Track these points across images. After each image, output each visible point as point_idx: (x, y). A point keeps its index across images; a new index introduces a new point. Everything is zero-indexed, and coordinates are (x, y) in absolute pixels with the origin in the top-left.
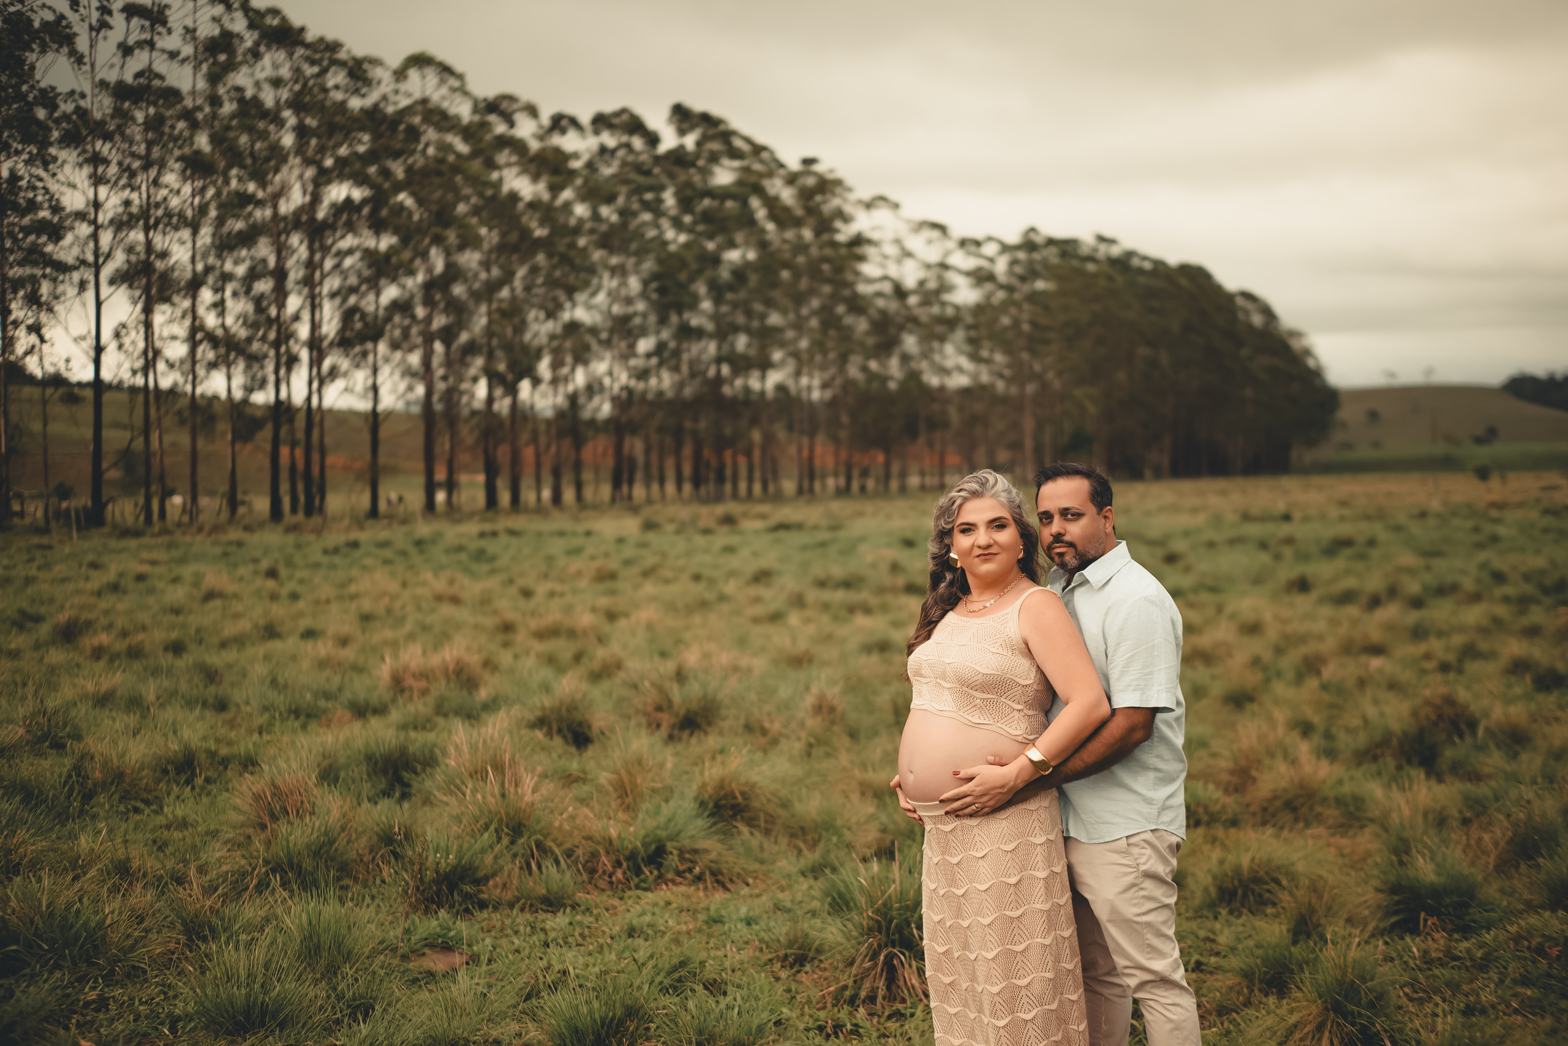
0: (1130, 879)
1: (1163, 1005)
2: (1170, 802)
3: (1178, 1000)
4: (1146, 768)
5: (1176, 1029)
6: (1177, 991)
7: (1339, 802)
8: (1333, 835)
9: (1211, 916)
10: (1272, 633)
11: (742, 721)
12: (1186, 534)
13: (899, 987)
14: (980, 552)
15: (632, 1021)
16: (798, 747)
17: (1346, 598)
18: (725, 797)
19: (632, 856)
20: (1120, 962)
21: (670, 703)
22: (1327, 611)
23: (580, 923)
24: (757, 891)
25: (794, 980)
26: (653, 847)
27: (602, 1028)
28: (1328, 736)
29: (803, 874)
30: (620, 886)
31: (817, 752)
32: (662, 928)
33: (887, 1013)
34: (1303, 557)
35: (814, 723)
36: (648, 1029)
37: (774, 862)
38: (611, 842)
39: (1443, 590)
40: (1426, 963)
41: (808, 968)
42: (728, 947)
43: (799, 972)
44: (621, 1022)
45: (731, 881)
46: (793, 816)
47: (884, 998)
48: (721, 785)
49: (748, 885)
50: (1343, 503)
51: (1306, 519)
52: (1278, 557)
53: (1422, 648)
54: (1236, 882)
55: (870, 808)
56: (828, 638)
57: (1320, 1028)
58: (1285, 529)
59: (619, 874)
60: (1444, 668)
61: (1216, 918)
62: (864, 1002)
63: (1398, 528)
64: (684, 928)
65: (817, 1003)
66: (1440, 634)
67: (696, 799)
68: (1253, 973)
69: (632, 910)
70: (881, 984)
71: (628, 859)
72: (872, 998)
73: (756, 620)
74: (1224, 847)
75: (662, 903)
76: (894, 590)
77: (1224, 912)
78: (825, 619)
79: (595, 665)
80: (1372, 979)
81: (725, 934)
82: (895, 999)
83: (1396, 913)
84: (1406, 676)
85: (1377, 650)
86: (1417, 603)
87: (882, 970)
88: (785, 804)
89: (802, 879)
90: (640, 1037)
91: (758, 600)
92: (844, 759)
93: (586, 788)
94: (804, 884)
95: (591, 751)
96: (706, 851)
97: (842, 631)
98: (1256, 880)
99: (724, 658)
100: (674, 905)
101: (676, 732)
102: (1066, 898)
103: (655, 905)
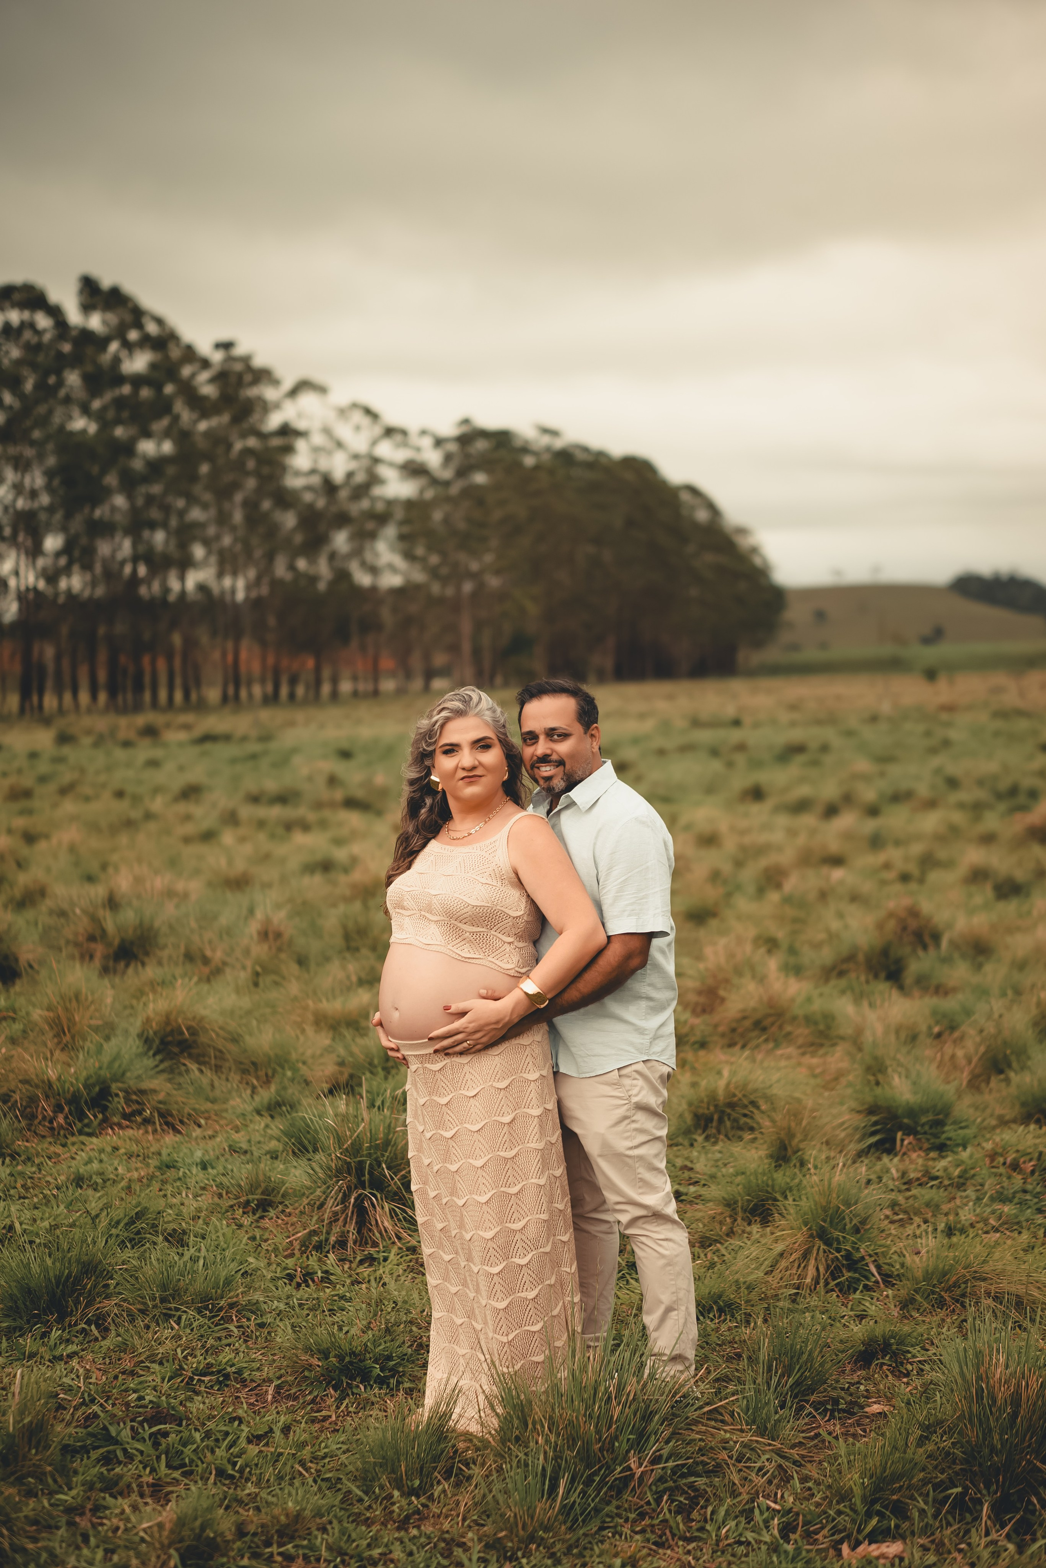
0: (621, 1112)
1: (655, 1240)
2: (660, 1032)
3: (670, 1235)
4: (639, 997)
5: (669, 1264)
6: (669, 1226)
7: (809, 1020)
8: (804, 1054)
9: (686, 1143)
10: (730, 844)
11: (182, 949)
12: (636, 741)
13: (370, 1230)
14: (465, 774)
15: (90, 1279)
16: (244, 976)
17: (801, 807)
18: (172, 1032)
19: (74, 1100)
20: (611, 1197)
21: (104, 931)
22: (783, 821)
23: (21, 1174)
24: (210, 1132)
25: (258, 1227)
26: (97, 1089)
27: (58, 1287)
28: (792, 951)
29: (259, 1113)
30: (62, 1132)
31: (266, 980)
32: (112, 1176)
33: (358, 1258)
34: (756, 764)
35: (260, 951)
36: (107, 1286)
37: (226, 1101)
38: (50, 1085)
39: (898, 797)
40: (905, 1184)
41: (272, 1213)
42: (184, 1195)
43: (262, 1217)
44: (78, 1280)
45: (182, 1122)
46: (245, 1051)
47: (355, 1243)
48: (168, 1019)
49: (199, 1126)
50: (793, 707)
51: (756, 725)
52: (730, 765)
53: (881, 858)
54: (712, 1108)
55: (324, 1040)
56: (266, 857)
57: (805, 1256)
58: (735, 736)
59: (61, 1119)
60: (905, 878)
61: (692, 1145)
62: (334, 1247)
63: (849, 733)
64: (135, 1175)
65: (284, 1251)
66: (898, 843)
67: (140, 1036)
68: (736, 1202)
69: (78, 1158)
70: (352, 1227)
71: (69, 1103)
72: (342, 1243)
73: (187, 840)
74: (693, 1069)
75: (109, 1149)
76: (332, 805)
77: (700, 1138)
78: (262, 837)
79: (17, 893)
80: (856, 1203)
81: (179, 1179)
82: (366, 1243)
83: (873, 1134)
84: (867, 887)
85: (837, 861)
86: (873, 811)
87: (353, 1213)
88: (235, 1039)
89: (258, 1118)
90: (99, 1295)
91: (188, 818)
92: (294, 988)
93: (17, 1027)
94: (260, 1123)
95: (18, 987)
96: (154, 1091)
97: (281, 850)
98: (732, 1105)
99: (159, 883)
100: (122, 1151)
101: (111, 963)
102: (556, 1136)
103: (101, 1151)
